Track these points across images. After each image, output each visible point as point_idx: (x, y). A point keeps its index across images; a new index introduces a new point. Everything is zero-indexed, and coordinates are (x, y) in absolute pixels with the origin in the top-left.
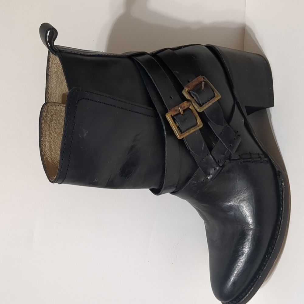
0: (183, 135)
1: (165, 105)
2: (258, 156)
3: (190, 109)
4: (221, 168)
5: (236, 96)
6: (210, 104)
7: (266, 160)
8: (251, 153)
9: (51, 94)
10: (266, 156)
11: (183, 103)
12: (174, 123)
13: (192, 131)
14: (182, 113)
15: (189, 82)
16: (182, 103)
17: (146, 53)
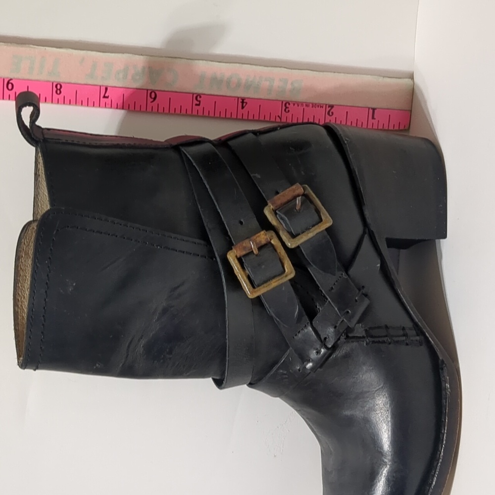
0: (257, 291)
1: (229, 236)
2: (401, 332)
3: (272, 245)
4: (330, 352)
5: (369, 221)
6: (311, 234)
7: (417, 341)
8: (388, 326)
9: (42, 207)
10: (420, 332)
11: (259, 234)
12: (241, 270)
13: (274, 284)
14: (256, 251)
15: (277, 193)
16: (257, 235)
17: (206, 140)
